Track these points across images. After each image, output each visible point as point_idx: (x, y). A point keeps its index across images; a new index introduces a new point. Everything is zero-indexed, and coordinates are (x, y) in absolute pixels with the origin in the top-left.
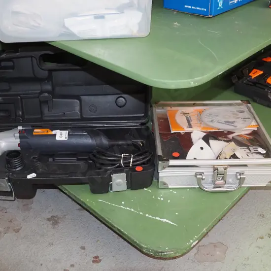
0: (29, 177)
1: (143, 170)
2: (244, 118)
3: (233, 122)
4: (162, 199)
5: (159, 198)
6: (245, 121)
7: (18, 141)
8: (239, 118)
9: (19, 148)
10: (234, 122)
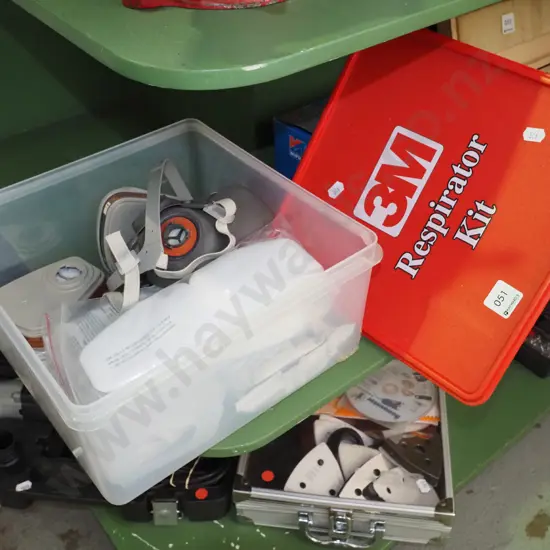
0: (20, 487)
1: (206, 499)
2: (421, 397)
3: (396, 405)
4: (237, 547)
5: (233, 545)
6: (420, 404)
7: (19, 405)
8: (413, 394)
9: (21, 416)
10: (399, 404)
